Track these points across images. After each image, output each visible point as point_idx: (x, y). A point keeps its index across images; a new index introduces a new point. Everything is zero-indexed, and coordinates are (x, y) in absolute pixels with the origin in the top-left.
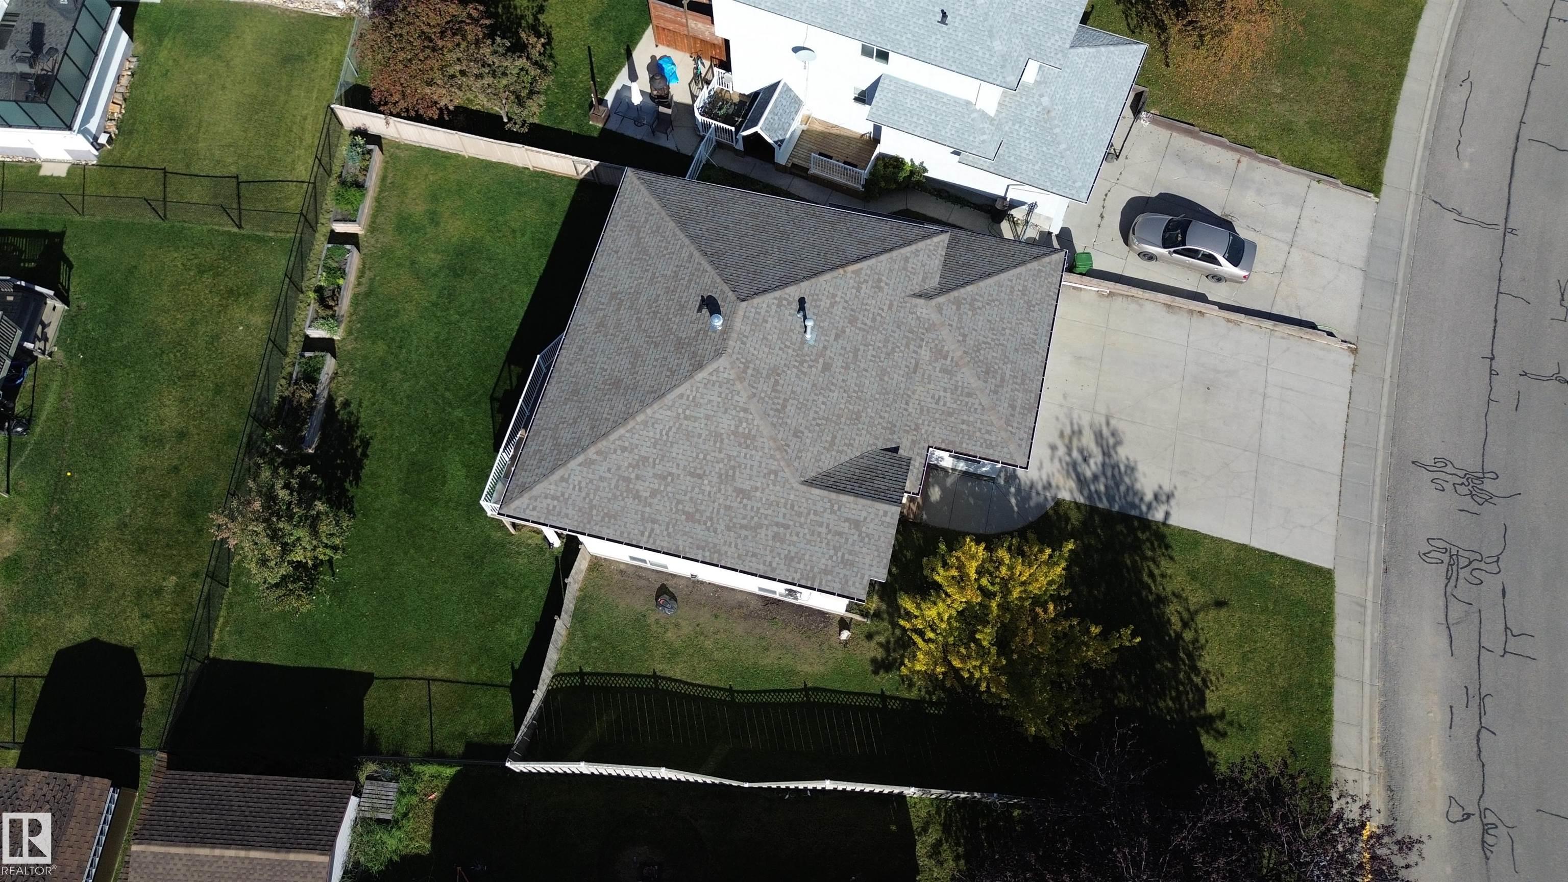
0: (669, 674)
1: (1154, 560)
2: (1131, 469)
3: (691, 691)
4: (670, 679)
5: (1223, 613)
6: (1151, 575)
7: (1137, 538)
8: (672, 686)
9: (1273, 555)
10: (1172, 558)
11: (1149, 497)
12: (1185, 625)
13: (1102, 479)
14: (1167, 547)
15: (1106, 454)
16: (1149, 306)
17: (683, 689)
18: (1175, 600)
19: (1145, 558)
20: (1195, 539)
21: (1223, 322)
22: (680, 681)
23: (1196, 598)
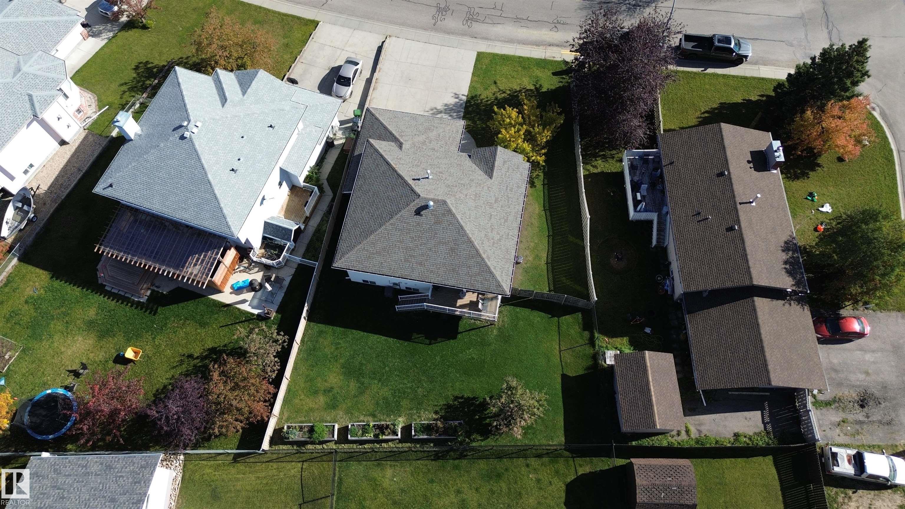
0: (545, 258)
1: (481, 100)
2: (446, 105)
3: (551, 250)
4: (547, 258)
5: (498, 82)
6: (487, 101)
7: (474, 104)
8: (550, 257)
9: (474, 67)
10: (480, 95)
11: (457, 100)
12: (504, 92)
13: (451, 114)
14: (476, 96)
15: (441, 112)
16: (374, 96)
17: (550, 253)
18: (496, 95)
19: (481, 102)
20: (472, 87)
21: (380, 73)
22: (547, 254)
23: (494, 89)
